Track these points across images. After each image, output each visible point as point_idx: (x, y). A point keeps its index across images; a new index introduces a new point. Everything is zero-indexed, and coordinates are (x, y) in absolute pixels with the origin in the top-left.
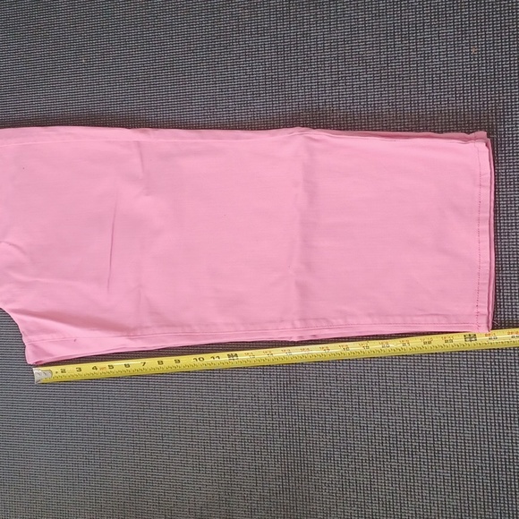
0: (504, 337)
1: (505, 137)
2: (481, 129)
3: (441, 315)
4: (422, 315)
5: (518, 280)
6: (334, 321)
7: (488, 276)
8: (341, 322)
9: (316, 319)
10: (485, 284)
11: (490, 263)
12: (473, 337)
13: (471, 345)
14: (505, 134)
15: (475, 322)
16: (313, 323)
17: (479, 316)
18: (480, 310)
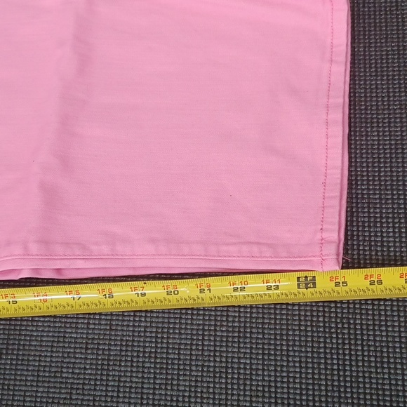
0: (358, 283)
3: (263, 244)
4: (235, 244)
6: (94, 248)
7: (339, 186)
8: (105, 249)
11: (342, 169)
12: (309, 282)
13: (308, 295)
15: (318, 254)
16: (59, 249)
17: (324, 245)
18: (325, 235)
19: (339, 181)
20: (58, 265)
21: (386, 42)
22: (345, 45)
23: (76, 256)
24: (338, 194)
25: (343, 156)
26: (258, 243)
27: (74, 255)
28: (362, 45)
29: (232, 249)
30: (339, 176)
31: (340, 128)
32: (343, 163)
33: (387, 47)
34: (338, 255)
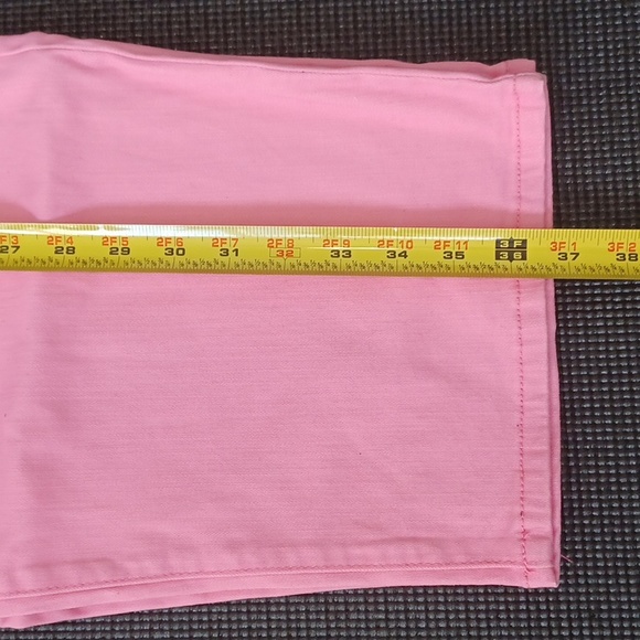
1: (569, 82)
2: (519, 55)
5: (638, 466)
6: (131, 566)
7: (546, 432)
8: (151, 567)
9: (81, 563)
10: (537, 454)
11: (550, 400)
14: (569, 75)
15: (519, 559)
16: (71, 575)
17: (528, 543)
18: (529, 525)
19: (545, 423)
20: (73, 602)
21: (612, 150)
22: (543, 167)
23: (101, 583)
24: (546, 448)
25: (549, 377)
26: (415, 540)
27: (98, 583)
28: (568, 158)
29: (371, 552)
30: (546, 413)
31: (543, 327)
32: (550, 388)
33: (614, 159)
34: (552, 561)
